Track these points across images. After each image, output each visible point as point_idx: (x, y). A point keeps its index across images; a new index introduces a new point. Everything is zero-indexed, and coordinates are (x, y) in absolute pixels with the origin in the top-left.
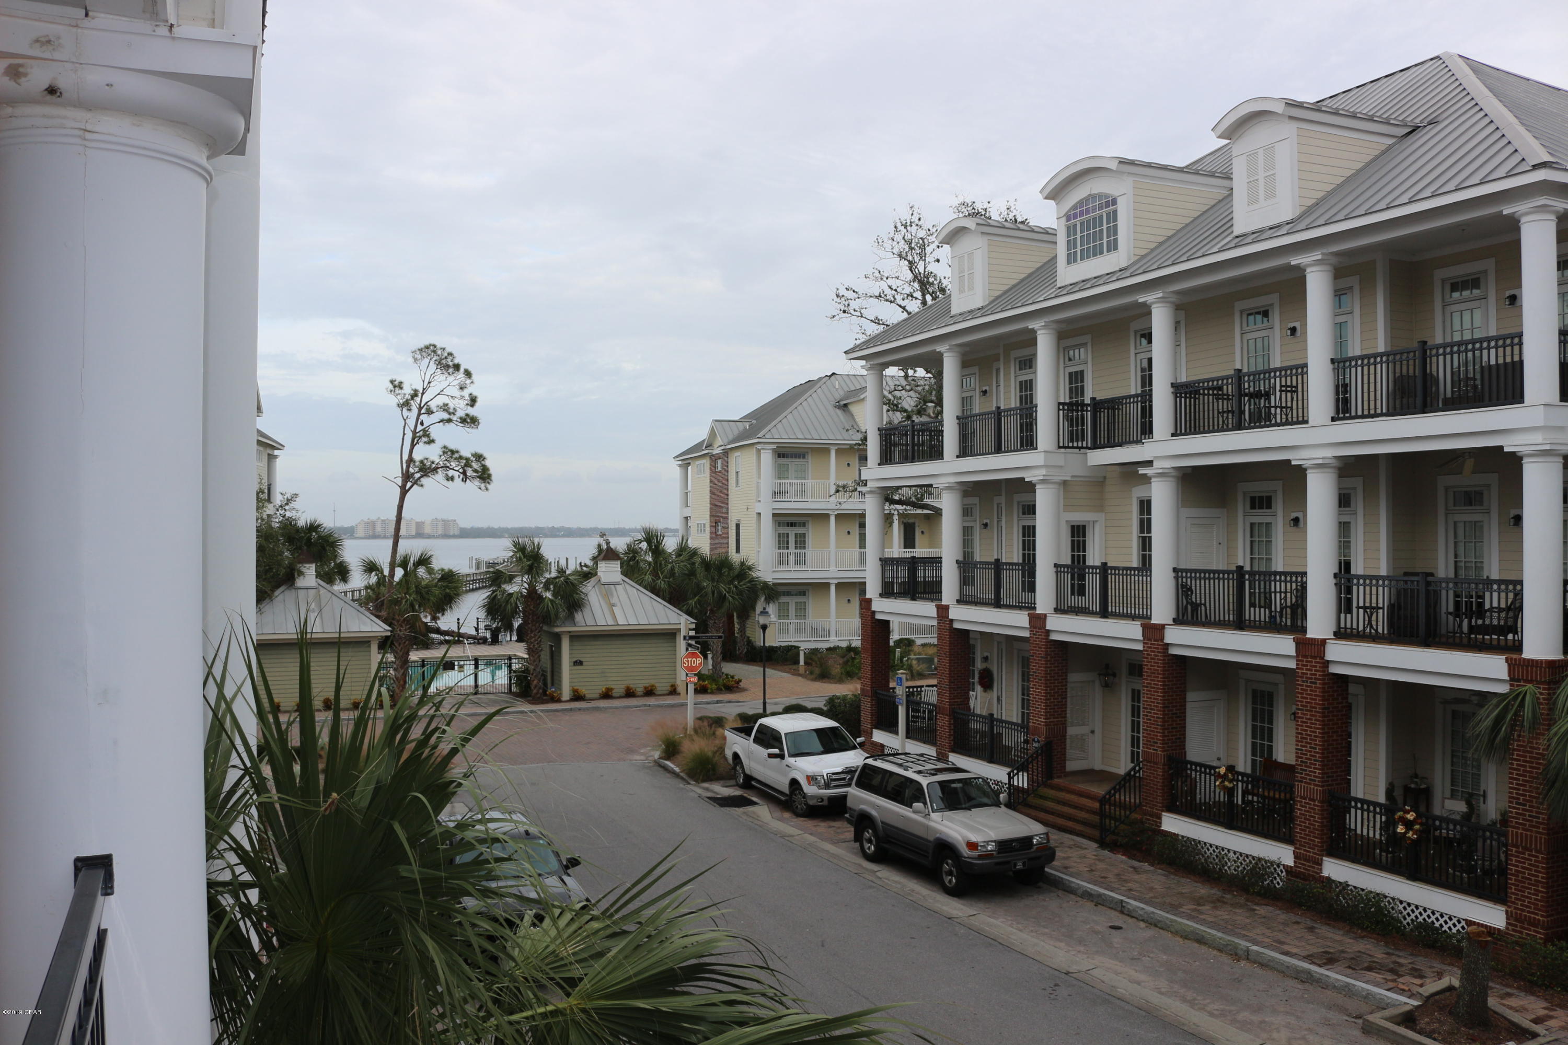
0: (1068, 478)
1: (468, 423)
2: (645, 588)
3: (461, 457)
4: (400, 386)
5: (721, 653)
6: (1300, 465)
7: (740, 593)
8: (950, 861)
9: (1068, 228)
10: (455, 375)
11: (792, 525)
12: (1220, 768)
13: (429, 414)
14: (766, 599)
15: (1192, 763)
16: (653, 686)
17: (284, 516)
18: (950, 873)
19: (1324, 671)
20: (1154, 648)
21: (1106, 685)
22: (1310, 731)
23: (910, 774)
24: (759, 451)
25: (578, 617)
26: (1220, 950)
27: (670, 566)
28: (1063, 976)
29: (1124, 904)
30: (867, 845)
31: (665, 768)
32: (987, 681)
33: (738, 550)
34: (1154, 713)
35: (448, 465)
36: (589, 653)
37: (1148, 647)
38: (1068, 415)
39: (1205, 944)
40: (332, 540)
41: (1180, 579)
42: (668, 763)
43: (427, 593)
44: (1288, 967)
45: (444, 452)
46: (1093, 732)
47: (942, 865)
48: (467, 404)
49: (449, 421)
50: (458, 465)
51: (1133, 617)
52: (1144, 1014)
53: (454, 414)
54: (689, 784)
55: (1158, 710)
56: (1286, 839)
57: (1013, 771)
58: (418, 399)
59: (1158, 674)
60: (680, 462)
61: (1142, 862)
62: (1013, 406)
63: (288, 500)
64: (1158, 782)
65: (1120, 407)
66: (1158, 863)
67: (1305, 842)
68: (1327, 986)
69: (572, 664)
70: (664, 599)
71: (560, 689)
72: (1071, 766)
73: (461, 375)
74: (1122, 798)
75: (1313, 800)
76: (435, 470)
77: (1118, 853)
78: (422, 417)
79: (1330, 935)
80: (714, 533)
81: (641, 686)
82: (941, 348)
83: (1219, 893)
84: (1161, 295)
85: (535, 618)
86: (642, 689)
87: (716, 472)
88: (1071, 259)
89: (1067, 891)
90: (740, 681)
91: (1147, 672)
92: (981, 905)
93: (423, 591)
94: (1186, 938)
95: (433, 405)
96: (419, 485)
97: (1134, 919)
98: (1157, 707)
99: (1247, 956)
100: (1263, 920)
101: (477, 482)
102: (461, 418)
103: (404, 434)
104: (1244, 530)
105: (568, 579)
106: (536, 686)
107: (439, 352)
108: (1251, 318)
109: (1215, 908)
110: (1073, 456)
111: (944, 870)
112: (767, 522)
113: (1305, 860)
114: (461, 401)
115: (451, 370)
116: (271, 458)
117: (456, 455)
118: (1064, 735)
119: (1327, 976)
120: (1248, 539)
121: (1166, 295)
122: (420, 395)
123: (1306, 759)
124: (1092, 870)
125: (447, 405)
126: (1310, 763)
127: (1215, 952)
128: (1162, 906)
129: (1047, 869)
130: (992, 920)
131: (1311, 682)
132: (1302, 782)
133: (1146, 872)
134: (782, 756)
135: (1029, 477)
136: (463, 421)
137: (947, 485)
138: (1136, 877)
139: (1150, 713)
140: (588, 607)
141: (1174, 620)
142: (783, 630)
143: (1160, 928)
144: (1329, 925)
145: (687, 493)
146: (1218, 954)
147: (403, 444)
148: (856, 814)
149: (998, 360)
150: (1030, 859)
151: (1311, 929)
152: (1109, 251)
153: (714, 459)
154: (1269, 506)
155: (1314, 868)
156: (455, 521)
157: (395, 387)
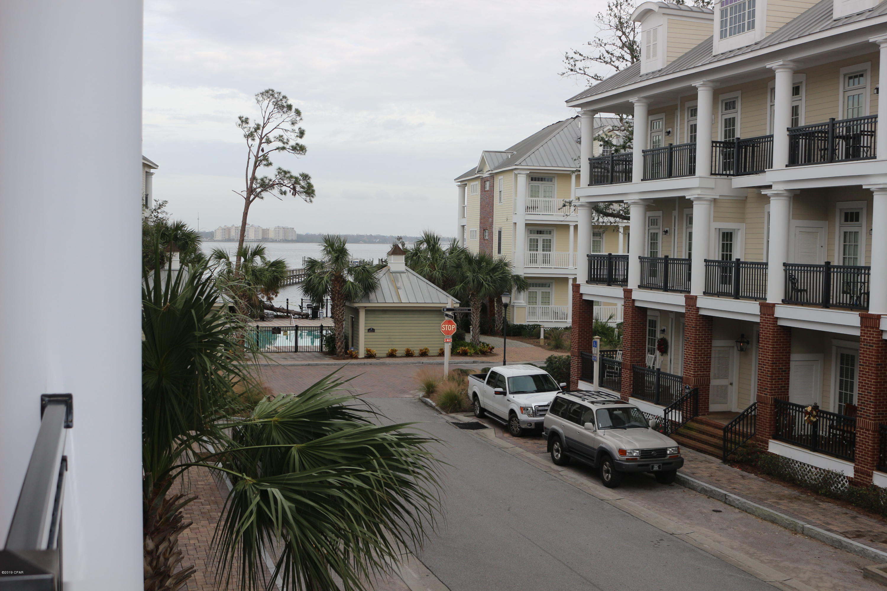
0: (717, 197)
1: (298, 150)
2: (424, 277)
3: (291, 177)
4: (246, 121)
5: (479, 326)
6: (869, 189)
7: (494, 282)
8: (607, 463)
9: (722, 11)
10: (288, 113)
11: (540, 232)
12: (807, 407)
13: (268, 143)
14: (518, 289)
15: (794, 405)
16: (426, 349)
17: (157, 217)
18: (607, 472)
19: (879, 338)
20: (768, 321)
21: (742, 350)
22: (868, 381)
23: (586, 403)
24: (516, 175)
25: (372, 296)
26: (785, 528)
27: (443, 260)
28: (668, 535)
29: (727, 497)
30: (555, 454)
31: (426, 403)
32: (663, 347)
33: (499, 252)
34: (766, 368)
35: (282, 182)
36: (379, 322)
37: (763, 320)
38: (723, 151)
39: (776, 523)
40: (193, 236)
41: (788, 271)
42: (428, 400)
43: (260, 275)
44: (827, 538)
45: (279, 173)
46: (731, 384)
47: (603, 466)
48: (297, 136)
49: (283, 148)
50: (290, 183)
51: (756, 299)
52: (715, 558)
53: (287, 143)
54: (441, 414)
55: (768, 366)
56: (850, 458)
57: (668, 409)
58: (260, 132)
59: (770, 339)
60: (459, 183)
61: (751, 473)
62: (685, 142)
63: (160, 205)
64: (767, 417)
65: (758, 145)
66: (761, 474)
67: (862, 461)
68: (851, 551)
69: (367, 331)
70: (438, 286)
71: (358, 349)
72: (713, 408)
73: (293, 113)
74: (741, 428)
75: (868, 430)
76: (272, 186)
77: (736, 467)
78: (263, 145)
79: (866, 522)
80: (482, 239)
81: (418, 349)
82: (632, 99)
83: (798, 494)
84: (781, 63)
85: (340, 296)
86: (418, 352)
87: (485, 191)
88: (723, 35)
89: (691, 489)
90: (493, 348)
91: (762, 338)
92: (627, 494)
93: (258, 274)
94: (764, 520)
95: (271, 136)
96: (259, 198)
97: (733, 507)
98: (768, 363)
99: (803, 531)
100: (822, 511)
101: (304, 196)
102: (292, 147)
103: (249, 158)
104: (840, 237)
105: (365, 267)
106: (339, 347)
107: (276, 96)
108: (851, 81)
109: (791, 502)
110: (722, 181)
111: (604, 469)
112: (521, 229)
113: (862, 473)
114: (292, 134)
115: (285, 109)
116: (148, 175)
117: (288, 175)
118: (708, 385)
119: (851, 544)
120: (842, 244)
121: (785, 63)
122: (261, 128)
123: (864, 400)
124: (711, 476)
125: (282, 136)
126: (867, 404)
127: (782, 529)
128: (752, 499)
129: (677, 473)
130: (631, 502)
131: (870, 346)
132: (861, 417)
133: (750, 479)
134: (504, 394)
135: (688, 195)
136: (294, 148)
137: (633, 201)
138: (742, 481)
139: (763, 367)
140: (380, 289)
141: (783, 301)
142: (533, 313)
143: (749, 513)
144: (868, 516)
145: (464, 207)
146: (784, 530)
147: (248, 166)
148: (549, 432)
149: (677, 109)
150: (663, 464)
151: (854, 518)
152: (748, 29)
153: (484, 181)
154: (857, 220)
155: (867, 478)
156: (293, 229)
157: (242, 122)
